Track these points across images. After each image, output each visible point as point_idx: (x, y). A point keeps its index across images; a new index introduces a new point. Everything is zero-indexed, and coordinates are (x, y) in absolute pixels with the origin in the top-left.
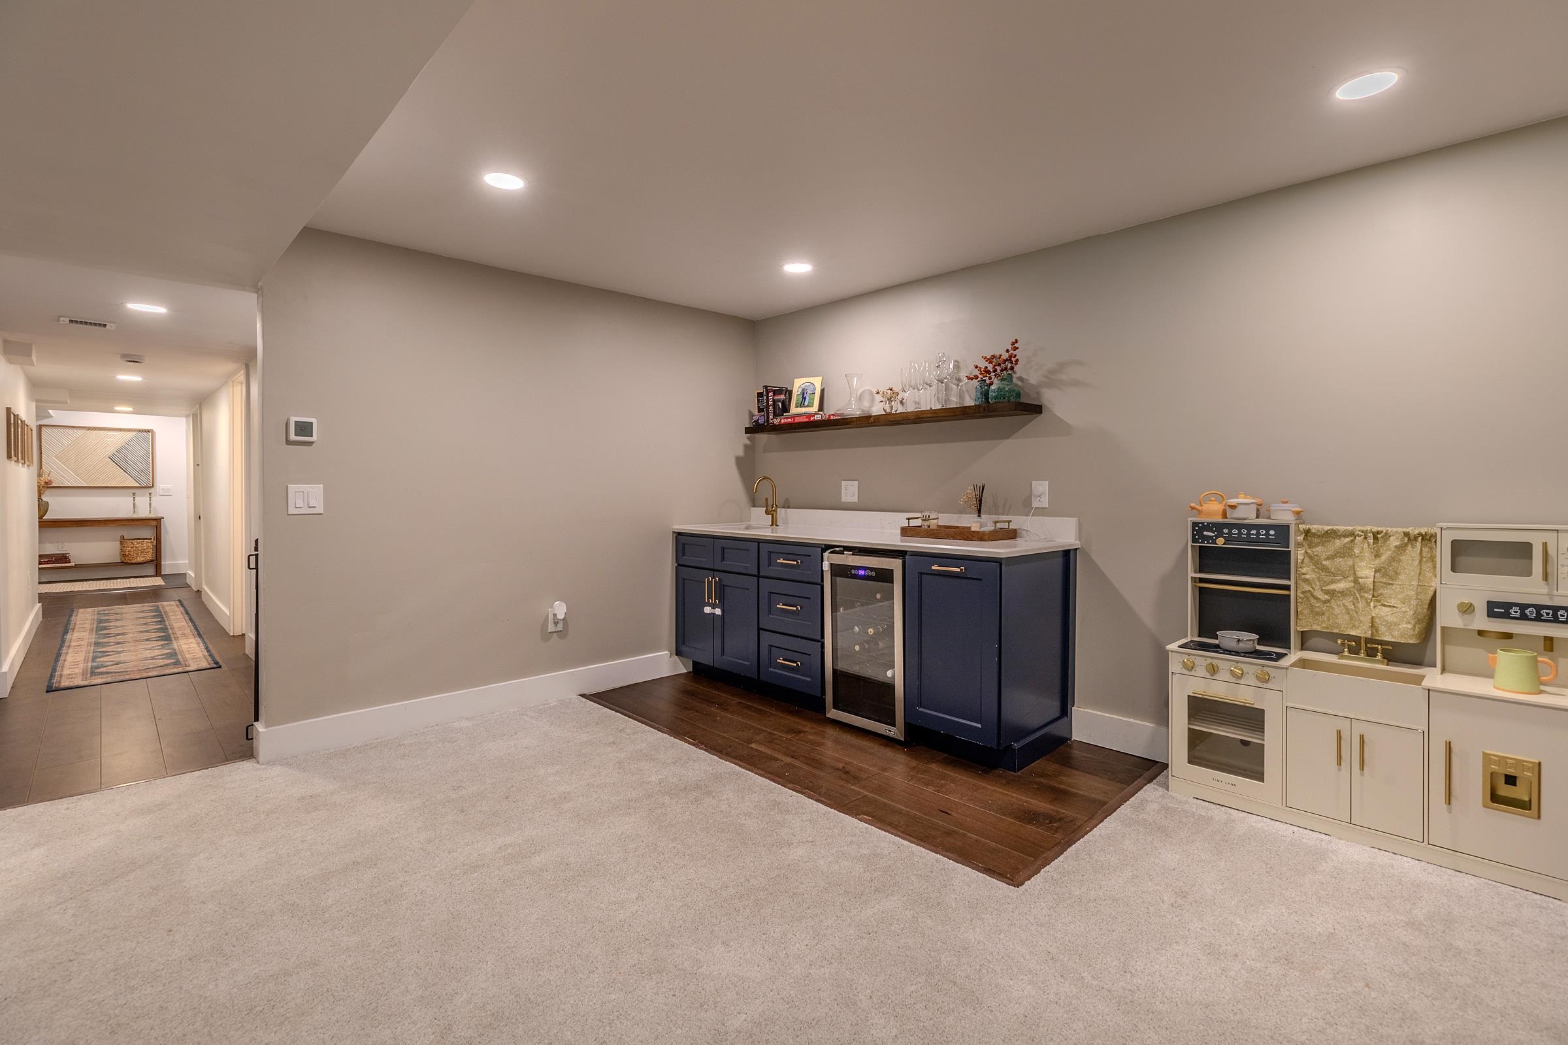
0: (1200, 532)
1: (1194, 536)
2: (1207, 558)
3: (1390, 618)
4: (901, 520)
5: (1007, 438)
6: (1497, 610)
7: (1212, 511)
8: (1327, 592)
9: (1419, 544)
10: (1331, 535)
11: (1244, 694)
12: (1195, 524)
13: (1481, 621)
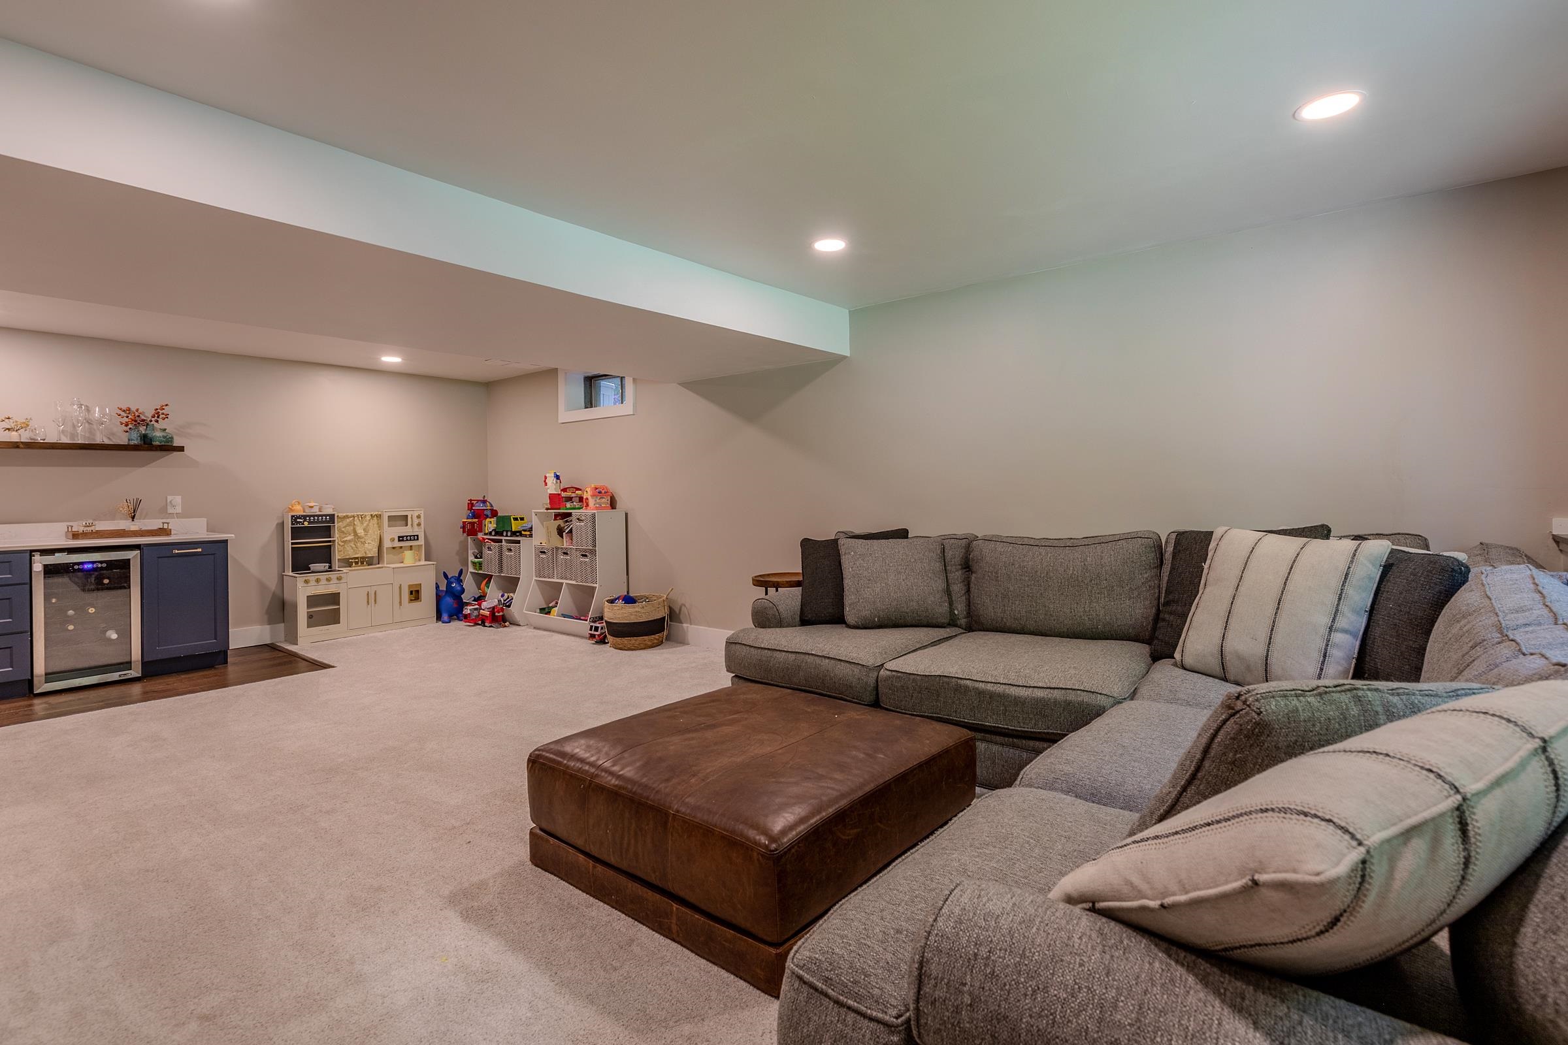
0: (295, 520)
1: (292, 522)
2: (297, 532)
3: (369, 548)
4: (62, 527)
5: (143, 466)
6: (401, 539)
7: (299, 510)
8: (342, 542)
9: (375, 518)
10: (347, 517)
11: (332, 589)
12: (292, 516)
13: (397, 544)
